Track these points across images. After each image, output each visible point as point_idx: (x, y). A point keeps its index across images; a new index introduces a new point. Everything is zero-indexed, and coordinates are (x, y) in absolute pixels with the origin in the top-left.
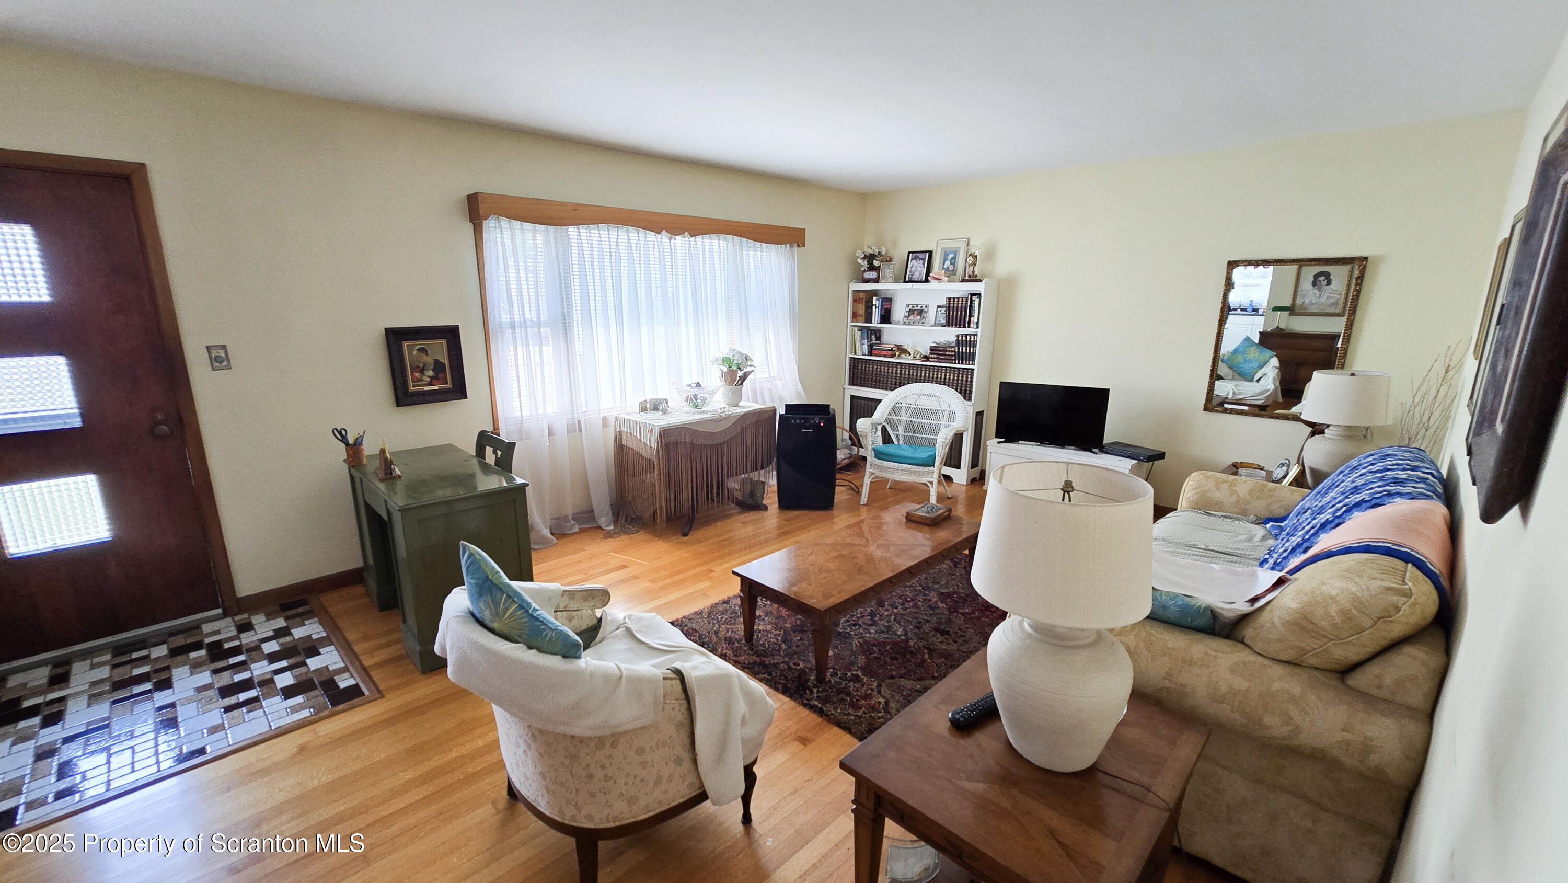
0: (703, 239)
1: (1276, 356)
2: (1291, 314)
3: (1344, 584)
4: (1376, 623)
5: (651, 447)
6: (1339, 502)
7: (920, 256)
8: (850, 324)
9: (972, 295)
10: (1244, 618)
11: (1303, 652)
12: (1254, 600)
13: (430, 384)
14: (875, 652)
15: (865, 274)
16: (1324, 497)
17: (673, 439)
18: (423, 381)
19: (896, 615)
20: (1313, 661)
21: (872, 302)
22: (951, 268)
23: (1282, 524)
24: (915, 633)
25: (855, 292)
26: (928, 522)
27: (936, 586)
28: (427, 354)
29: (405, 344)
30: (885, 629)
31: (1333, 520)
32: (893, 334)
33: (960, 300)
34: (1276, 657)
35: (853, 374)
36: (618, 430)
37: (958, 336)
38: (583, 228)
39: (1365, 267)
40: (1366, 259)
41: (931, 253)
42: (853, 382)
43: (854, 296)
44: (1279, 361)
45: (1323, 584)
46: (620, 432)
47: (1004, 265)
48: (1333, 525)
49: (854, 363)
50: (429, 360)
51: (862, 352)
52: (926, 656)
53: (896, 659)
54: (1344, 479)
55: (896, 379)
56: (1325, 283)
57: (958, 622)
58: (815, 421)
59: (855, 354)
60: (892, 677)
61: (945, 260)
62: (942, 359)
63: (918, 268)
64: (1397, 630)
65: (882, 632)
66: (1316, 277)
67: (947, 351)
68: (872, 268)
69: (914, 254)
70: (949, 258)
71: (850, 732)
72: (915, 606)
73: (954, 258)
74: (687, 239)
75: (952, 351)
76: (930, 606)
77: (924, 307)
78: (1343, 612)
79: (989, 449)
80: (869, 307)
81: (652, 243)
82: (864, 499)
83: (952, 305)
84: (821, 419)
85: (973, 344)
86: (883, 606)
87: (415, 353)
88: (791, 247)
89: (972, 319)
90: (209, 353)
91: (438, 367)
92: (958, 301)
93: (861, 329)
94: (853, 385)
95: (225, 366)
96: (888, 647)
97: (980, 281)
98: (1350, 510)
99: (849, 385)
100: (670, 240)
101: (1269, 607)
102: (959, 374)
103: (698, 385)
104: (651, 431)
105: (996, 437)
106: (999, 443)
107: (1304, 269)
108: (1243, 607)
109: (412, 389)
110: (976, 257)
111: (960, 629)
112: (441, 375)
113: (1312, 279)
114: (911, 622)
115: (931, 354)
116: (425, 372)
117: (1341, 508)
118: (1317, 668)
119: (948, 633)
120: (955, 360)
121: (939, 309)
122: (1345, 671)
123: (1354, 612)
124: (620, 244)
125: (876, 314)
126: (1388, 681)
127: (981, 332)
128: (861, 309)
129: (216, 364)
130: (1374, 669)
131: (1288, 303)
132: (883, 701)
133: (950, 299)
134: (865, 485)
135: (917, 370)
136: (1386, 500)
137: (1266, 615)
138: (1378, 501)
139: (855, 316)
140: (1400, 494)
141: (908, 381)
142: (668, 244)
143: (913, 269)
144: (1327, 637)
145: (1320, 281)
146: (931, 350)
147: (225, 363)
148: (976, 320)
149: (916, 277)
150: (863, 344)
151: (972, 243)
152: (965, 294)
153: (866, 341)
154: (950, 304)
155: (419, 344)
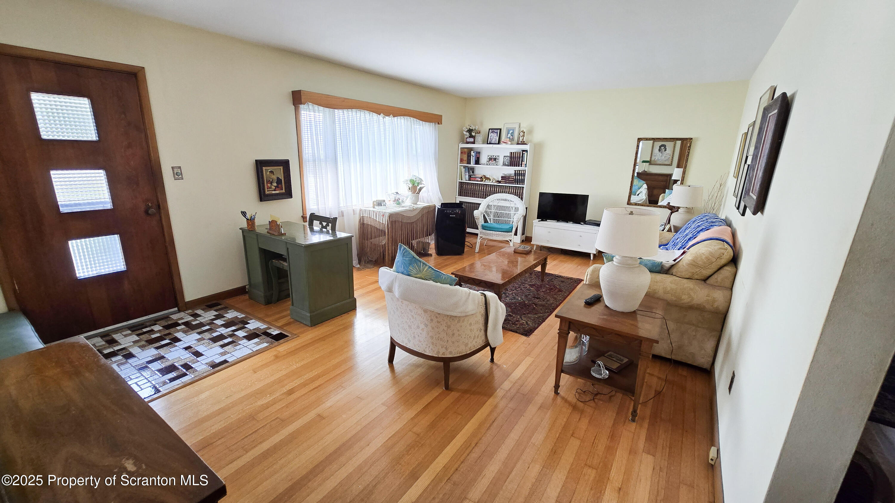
0: (397, 119)
1: (646, 183)
2: (650, 164)
3: (706, 249)
4: (717, 259)
5: (383, 223)
6: (694, 231)
7: (495, 131)
8: (459, 165)
9: (523, 151)
10: (672, 266)
11: (693, 274)
12: (675, 260)
13: (275, 190)
14: (513, 306)
15: (467, 139)
16: (684, 233)
17: (394, 219)
18: (272, 188)
19: (514, 293)
20: (696, 277)
21: (471, 154)
22: (511, 137)
23: (667, 247)
24: (526, 299)
25: (461, 148)
26: (525, 252)
27: (526, 282)
28: (274, 175)
29: (264, 168)
30: (513, 298)
31: (693, 237)
32: (481, 170)
33: (517, 153)
34: (684, 277)
35: (461, 190)
36: (362, 216)
37: (515, 171)
38: (345, 111)
39: (691, 142)
40: (692, 139)
41: (500, 129)
42: (460, 194)
43: (461, 150)
44: (647, 185)
45: (700, 250)
46: (363, 217)
47: (537, 137)
48: (693, 238)
49: (461, 185)
50: (274, 177)
51: (465, 179)
52: (535, 306)
53: (523, 308)
54: (691, 225)
55: (483, 192)
56: (664, 150)
57: (541, 294)
58: (456, 211)
59: (462, 180)
60: (525, 314)
61: (508, 133)
62: (507, 182)
63: (494, 137)
64: (723, 261)
65: (513, 299)
66: (660, 147)
67: (510, 178)
68: (471, 136)
69: (492, 130)
70: (510, 133)
71: (517, 332)
72: (521, 289)
73: (513, 133)
74: (391, 118)
75: (512, 178)
76: (527, 289)
77: (497, 156)
78: (706, 258)
79: (534, 224)
80: (469, 156)
81: (376, 120)
82: (477, 250)
83: (512, 156)
84: (459, 210)
85: (524, 175)
86: (508, 290)
87: (268, 173)
88: (435, 124)
89: (523, 162)
90: (173, 170)
91: (279, 181)
92: (516, 154)
93: (465, 167)
94: (460, 196)
95: (180, 178)
96: (518, 304)
97: (526, 144)
98: (699, 232)
99: (459, 196)
100: (383, 118)
101: (681, 261)
102: (516, 189)
103: (397, 193)
104: (383, 216)
105: (537, 219)
106: (539, 221)
107: (655, 143)
108: (672, 262)
109: (267, 192)
110: (524, 132)
111: (544, 297)
112: (280, 186)
113: (659, 148)
114: (523, 295)
115: (501, 180)
116: (273, 184)
117: (695, 232)
118: (697, 279)
119: (539, 298)
120: (514, 183)
121: (505, 158)
122: (705, 280)
123: (710, 257)
124: (361, 118)
125: (473, 160)
126: (719, 279)
127: (527, 168)
128: (465, 157)
129: (176, 176)
130: (715, 276)
131: (648, 159)
132: (525, 322)
133: (511, 153)
134: (478, 243)
135: (495, 187)
136: (711, 227)
137: (680, 263)
138: (708, 228)
139: (462, 160)
140: (715, 225)
141: (492, 193)
142: (382, 121)
143: (492, 137)
144: (701, 267)
145: (662, 149)
146: (502, 178)
147: (180, 176)
148: (525, 163)
149: (493, 142)
150: (466, 175)
151: (521, 126)
152: (520, 151)
153: (467, 173)
154: (511, 155)
155: (270, 169)
